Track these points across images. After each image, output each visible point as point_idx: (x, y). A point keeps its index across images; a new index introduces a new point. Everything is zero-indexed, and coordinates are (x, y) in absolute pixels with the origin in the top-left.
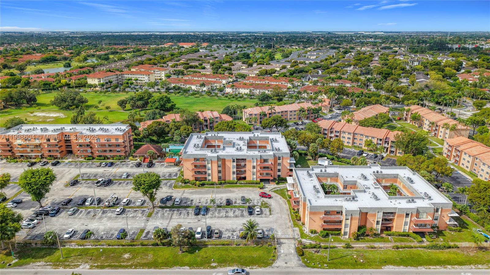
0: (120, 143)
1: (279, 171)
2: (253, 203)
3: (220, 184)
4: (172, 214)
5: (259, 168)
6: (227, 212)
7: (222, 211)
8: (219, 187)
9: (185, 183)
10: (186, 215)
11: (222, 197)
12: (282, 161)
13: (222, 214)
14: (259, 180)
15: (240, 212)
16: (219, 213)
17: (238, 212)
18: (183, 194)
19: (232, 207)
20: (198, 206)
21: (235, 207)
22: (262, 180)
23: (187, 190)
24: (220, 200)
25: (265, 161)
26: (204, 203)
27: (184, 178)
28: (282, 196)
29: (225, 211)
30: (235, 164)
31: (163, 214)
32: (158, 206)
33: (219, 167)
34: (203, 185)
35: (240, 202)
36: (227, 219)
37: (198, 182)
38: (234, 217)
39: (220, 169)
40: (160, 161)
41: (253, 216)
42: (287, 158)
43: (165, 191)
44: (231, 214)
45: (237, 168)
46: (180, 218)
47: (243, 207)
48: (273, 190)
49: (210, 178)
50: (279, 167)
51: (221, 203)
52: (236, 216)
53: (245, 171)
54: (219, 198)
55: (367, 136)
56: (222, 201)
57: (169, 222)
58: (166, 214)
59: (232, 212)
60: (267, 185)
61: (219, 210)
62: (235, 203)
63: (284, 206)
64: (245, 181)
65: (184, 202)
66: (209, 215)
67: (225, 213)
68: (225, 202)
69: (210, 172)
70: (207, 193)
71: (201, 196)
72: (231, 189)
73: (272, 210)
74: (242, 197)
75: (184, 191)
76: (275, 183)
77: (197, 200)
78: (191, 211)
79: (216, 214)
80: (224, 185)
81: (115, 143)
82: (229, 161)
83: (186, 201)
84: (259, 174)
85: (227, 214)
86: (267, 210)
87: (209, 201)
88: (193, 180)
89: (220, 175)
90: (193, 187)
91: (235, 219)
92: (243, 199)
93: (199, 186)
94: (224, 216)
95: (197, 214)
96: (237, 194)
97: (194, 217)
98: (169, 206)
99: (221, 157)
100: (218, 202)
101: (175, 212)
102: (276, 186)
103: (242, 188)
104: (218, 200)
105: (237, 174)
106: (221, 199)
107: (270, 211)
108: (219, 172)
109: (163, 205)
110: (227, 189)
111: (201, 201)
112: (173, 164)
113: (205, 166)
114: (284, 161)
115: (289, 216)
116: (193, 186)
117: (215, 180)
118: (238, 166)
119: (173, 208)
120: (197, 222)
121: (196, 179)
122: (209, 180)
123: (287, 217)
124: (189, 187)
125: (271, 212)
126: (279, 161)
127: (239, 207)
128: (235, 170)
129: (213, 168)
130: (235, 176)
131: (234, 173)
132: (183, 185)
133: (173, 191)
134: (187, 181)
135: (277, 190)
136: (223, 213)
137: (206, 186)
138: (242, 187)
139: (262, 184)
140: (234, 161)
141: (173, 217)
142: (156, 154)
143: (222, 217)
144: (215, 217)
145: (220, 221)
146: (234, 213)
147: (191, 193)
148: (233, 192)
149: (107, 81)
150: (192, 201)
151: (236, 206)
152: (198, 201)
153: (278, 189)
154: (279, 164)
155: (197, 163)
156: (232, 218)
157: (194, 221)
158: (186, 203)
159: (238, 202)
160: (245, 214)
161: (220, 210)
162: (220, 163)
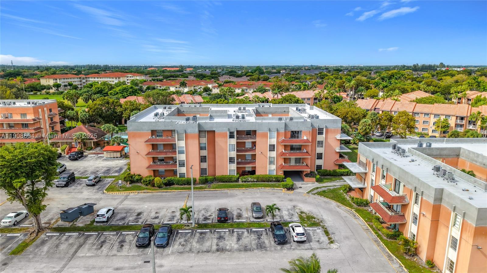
0: (28, 120)
1: (320, 156)
2: (281, 217)
3: (204, 183)
4: (80, 246)
5: (282, 149)
6: (221, 238)
7: (208, 235)
8: (201, 188)
9: (132, 182)
10: (115, 248)
11: (209, 206)
12: (326, 138)
13: (207, 244)
14: (281, 174)
15: (253, 237)
16: (201, 240)
17: (248, 239)
18: (122, 202)
19: (232, 226)
20: (150, 225)
21: (239, 225)
22: (287, 174)
23: (133, 194)
24: (203, 212)
25: (295, 134)
26: (167, 218)
27: (132, 173)
28: (338, 201)
29: (216, 235)
30: (234, 141)
31: (57, 246)
32: (55, 226)
33: (201, 148)
34: (169, 184)
35: (250, 214)
36: (223, 255)
37: (157, 180)
38: (239, 250)
39: (204, 153)
40: (99, 152)
41: (288, 246)
42: (335, 132)
43: (86, 197)
44: (231, 242)
45: (238, 151)
46: (97, 256)
47: (260, 226)
48: (315, 191)
49: (183, 170)
50: (319, 150)
51: (206, 219)
52: (246, 249)
53: (254, 156)
54: (201, 208)
55: (436, 115)
56: (209, 214)
57: (64, 267)
58: (63, 247)
59: (235, 238)
60: (298, 184)
61: (201, 233)
62: (239, 216)
63: (355, 221)
64: (254, 176)
65: (119, 216)
66: (175, 246)
67: (215, 241)
68: (214, 216)
69: (183, 157)
70: (175, 199)
71: (161, 205)
72: (226, 191)
73: (330, 231)
74: (254, 204)
75: (127, 196)
76: (314, 179)
77: (150, 212)
78: (130, 237)
79: (194, 244)
80: (213, 185)
81: (19, 120)
82: (223, 135)
83: (123, 215)
84: (281, 162)
85: (221, 244)
86: (319, 231)
87: (178, 214)
88: (151, 176)
89: (205, 165)
90: (147, 189)
91: (243, 255)
92: (256, 208)
93: (160, 187)
94: (214, 247)
95: (143, 245)
96: (241, 199)
97: (135, 251)
98: (81, 225)
99: (207, 128)
100: (198, 216)
101: (91, 241)
102: (317, 185)
103: (250, 190)
104: (199, 211)
105: (238, 163)
106: (206, 210)
107: (327, 233)
108: (203, 159)
109: (67, 224)
110: (219, 191)
111: (160, 215)
112: (118, 155)
113: (172, 147)
114: (330, 136)
115: (379, 245)
116: (149, 187)
117: (195, 174)
118: (240, 146)
119: (89, 231)
120: (140, 266)
121: (156, 173)
122: (182, 175)
123: (375, 247)
124: (139, 189)
125: (332, 236)
126: (320, 138)
127: (249, 226)
128: (234, 154)
129: (190, 149)
130: (234, 166)
131: (231, 160)
132: (128, 185)
133: (103, 196)
134: (137, 177)
135: (324, 191)
136: (211, 242)
137: (176, 186)
138: (249, 186)
139: (289, 181)
140: (232, 136)
141: (80, 254)
142: (92, 139)
143: (208, 251)
144: (191, 250)
145: (203, 262)
146: (239, 239)
147: (142, 199)
148: (232, 196)
149: (67, 84)
150: (139, 214)
151: (243, 223)
152: (153, 215)
153: (323, 189)
154: (320, 143)
155: (158, 141)
156: (236, 254)
157: (132, 264)
158: (123, 219)
159: (245, 214)
160: (267, 242)
161: (205, 233)
162: (204, 140)
